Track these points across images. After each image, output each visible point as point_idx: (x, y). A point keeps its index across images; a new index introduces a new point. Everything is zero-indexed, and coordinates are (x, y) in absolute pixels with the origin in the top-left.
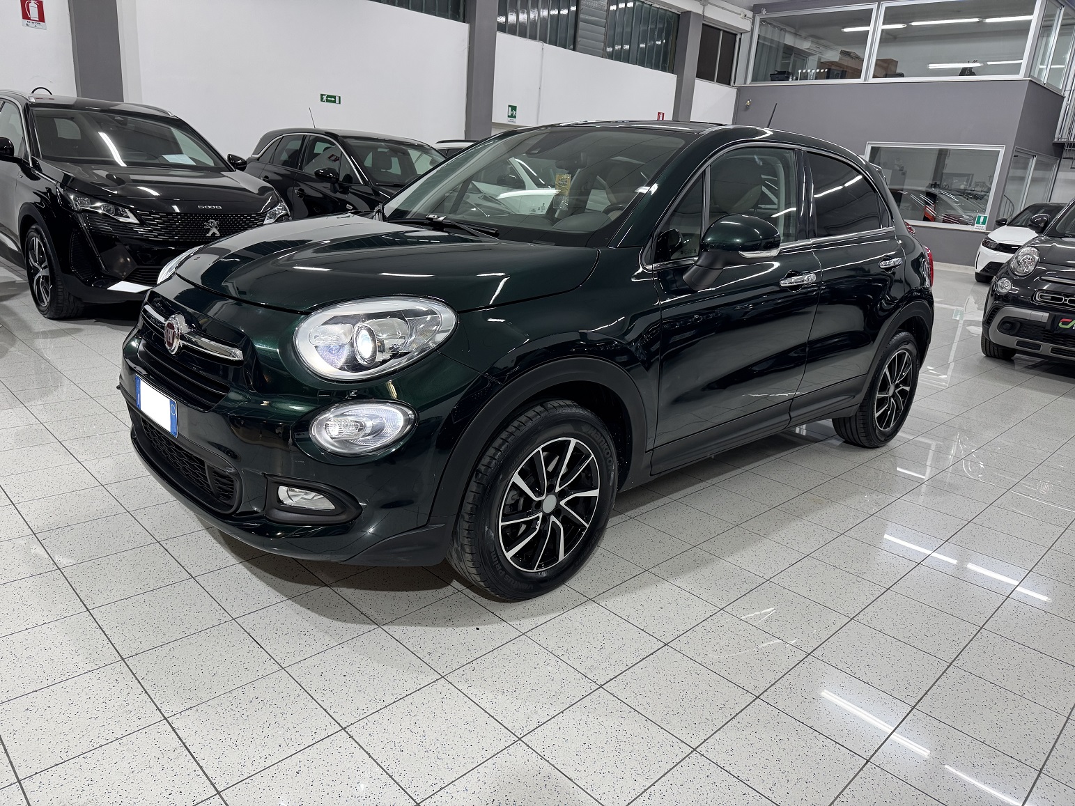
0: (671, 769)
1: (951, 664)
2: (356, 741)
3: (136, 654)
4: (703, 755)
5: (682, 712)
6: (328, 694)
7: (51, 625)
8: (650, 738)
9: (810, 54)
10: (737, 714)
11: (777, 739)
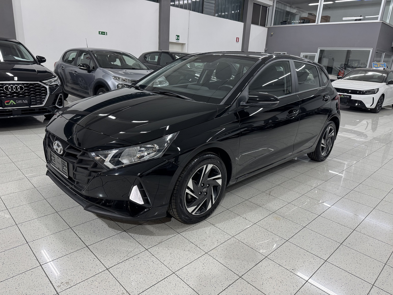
9: (296, 15)
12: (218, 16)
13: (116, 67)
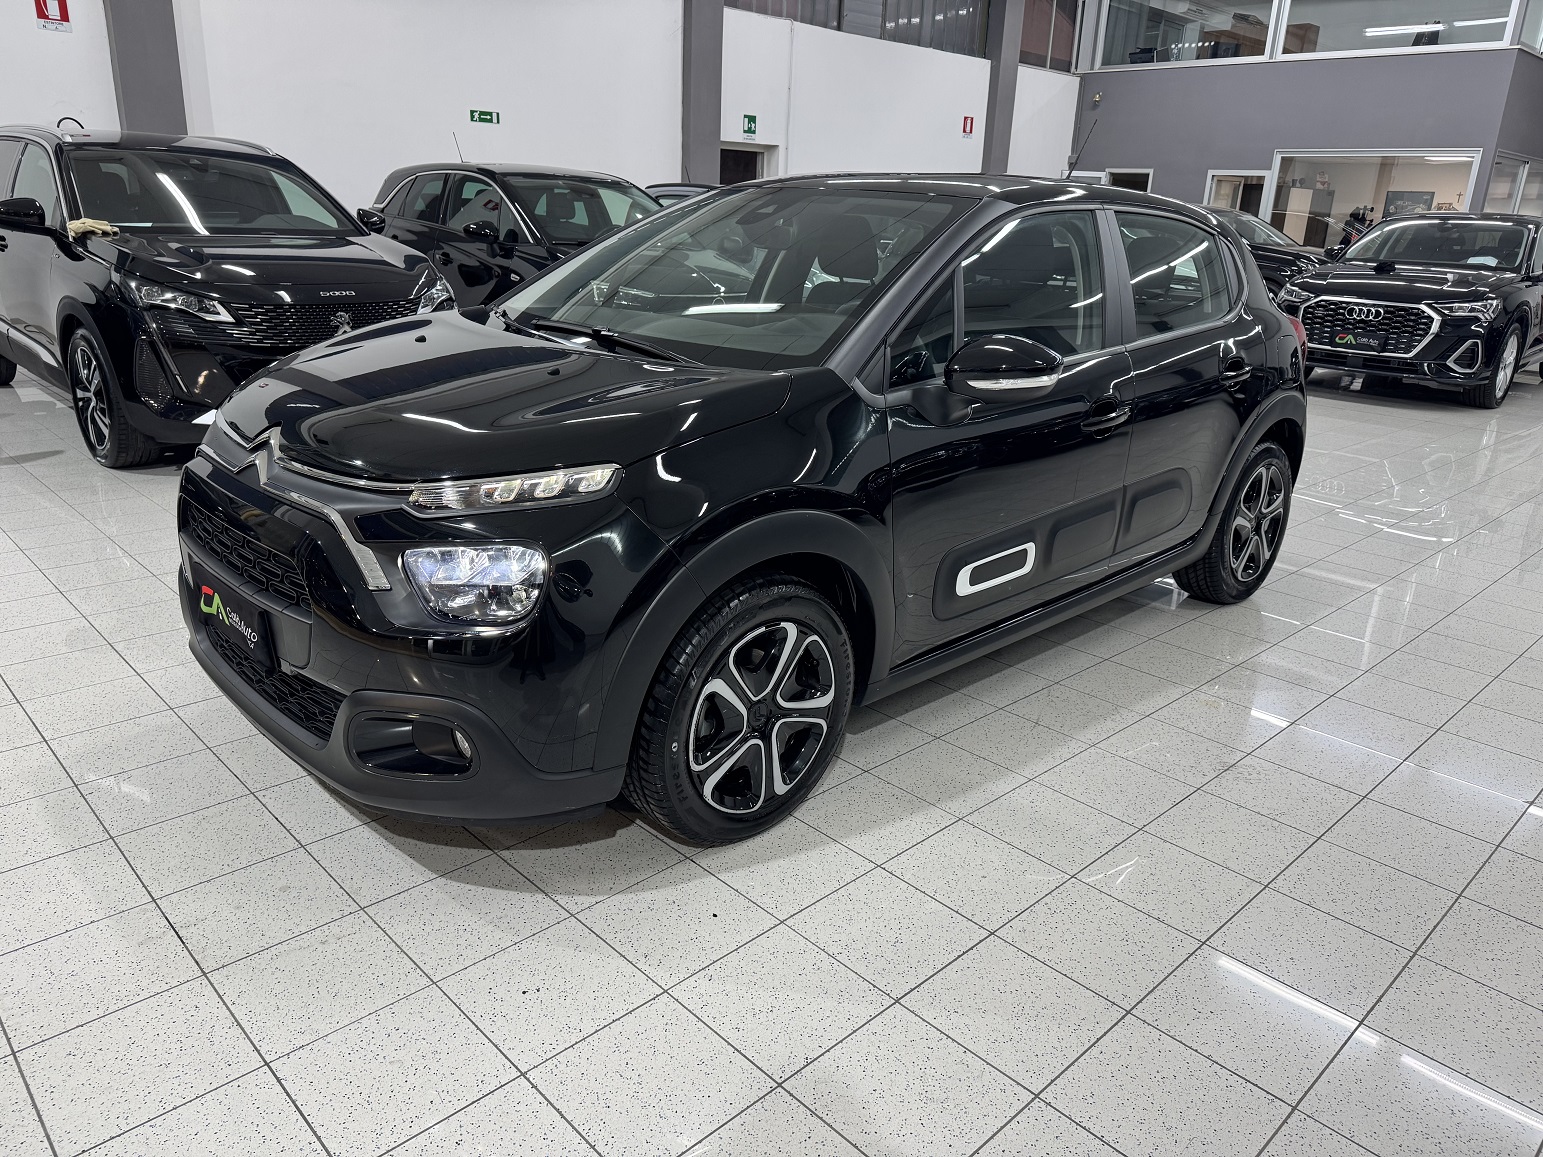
0: (1002, 1128)
1: (1415, 954)
2: (541, 1093)
3: (223, 967)
4: (1049, 1104)
5: (1017, 1038)
6: (500, 1021)
7: (101, 925)
8: (971, 1080)
9: (1188, 21)
10: (1098, 1040)
11: (1159, 1076)
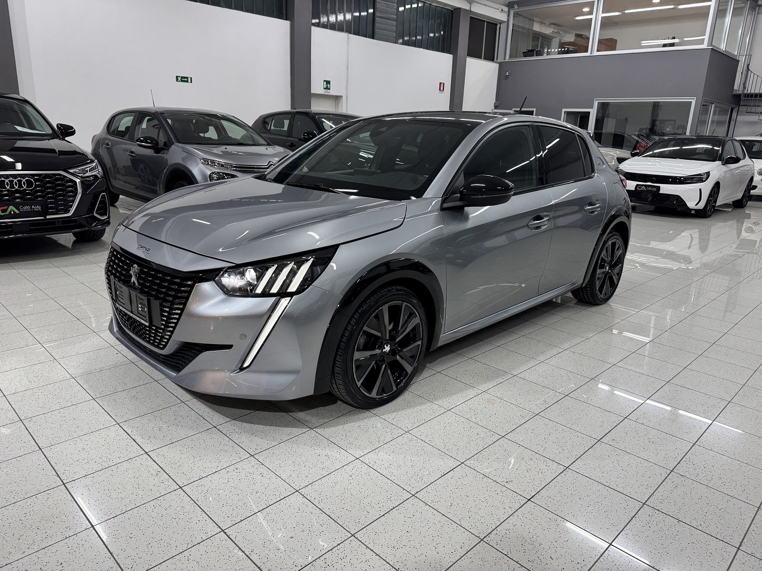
9: (553, 37)
12: (403, 44)
13: (209, 142)
